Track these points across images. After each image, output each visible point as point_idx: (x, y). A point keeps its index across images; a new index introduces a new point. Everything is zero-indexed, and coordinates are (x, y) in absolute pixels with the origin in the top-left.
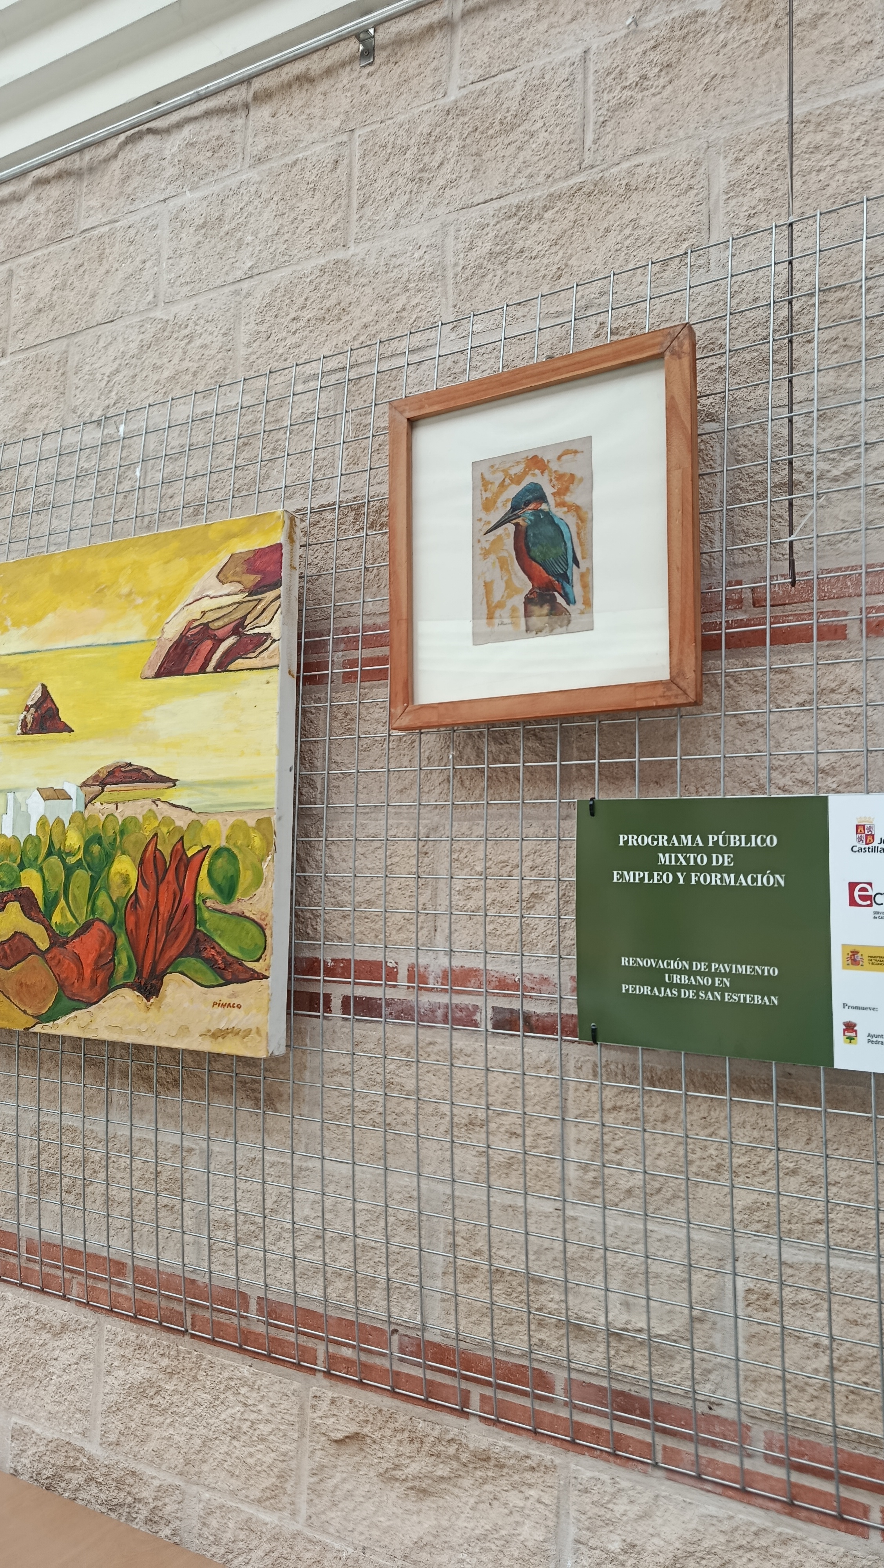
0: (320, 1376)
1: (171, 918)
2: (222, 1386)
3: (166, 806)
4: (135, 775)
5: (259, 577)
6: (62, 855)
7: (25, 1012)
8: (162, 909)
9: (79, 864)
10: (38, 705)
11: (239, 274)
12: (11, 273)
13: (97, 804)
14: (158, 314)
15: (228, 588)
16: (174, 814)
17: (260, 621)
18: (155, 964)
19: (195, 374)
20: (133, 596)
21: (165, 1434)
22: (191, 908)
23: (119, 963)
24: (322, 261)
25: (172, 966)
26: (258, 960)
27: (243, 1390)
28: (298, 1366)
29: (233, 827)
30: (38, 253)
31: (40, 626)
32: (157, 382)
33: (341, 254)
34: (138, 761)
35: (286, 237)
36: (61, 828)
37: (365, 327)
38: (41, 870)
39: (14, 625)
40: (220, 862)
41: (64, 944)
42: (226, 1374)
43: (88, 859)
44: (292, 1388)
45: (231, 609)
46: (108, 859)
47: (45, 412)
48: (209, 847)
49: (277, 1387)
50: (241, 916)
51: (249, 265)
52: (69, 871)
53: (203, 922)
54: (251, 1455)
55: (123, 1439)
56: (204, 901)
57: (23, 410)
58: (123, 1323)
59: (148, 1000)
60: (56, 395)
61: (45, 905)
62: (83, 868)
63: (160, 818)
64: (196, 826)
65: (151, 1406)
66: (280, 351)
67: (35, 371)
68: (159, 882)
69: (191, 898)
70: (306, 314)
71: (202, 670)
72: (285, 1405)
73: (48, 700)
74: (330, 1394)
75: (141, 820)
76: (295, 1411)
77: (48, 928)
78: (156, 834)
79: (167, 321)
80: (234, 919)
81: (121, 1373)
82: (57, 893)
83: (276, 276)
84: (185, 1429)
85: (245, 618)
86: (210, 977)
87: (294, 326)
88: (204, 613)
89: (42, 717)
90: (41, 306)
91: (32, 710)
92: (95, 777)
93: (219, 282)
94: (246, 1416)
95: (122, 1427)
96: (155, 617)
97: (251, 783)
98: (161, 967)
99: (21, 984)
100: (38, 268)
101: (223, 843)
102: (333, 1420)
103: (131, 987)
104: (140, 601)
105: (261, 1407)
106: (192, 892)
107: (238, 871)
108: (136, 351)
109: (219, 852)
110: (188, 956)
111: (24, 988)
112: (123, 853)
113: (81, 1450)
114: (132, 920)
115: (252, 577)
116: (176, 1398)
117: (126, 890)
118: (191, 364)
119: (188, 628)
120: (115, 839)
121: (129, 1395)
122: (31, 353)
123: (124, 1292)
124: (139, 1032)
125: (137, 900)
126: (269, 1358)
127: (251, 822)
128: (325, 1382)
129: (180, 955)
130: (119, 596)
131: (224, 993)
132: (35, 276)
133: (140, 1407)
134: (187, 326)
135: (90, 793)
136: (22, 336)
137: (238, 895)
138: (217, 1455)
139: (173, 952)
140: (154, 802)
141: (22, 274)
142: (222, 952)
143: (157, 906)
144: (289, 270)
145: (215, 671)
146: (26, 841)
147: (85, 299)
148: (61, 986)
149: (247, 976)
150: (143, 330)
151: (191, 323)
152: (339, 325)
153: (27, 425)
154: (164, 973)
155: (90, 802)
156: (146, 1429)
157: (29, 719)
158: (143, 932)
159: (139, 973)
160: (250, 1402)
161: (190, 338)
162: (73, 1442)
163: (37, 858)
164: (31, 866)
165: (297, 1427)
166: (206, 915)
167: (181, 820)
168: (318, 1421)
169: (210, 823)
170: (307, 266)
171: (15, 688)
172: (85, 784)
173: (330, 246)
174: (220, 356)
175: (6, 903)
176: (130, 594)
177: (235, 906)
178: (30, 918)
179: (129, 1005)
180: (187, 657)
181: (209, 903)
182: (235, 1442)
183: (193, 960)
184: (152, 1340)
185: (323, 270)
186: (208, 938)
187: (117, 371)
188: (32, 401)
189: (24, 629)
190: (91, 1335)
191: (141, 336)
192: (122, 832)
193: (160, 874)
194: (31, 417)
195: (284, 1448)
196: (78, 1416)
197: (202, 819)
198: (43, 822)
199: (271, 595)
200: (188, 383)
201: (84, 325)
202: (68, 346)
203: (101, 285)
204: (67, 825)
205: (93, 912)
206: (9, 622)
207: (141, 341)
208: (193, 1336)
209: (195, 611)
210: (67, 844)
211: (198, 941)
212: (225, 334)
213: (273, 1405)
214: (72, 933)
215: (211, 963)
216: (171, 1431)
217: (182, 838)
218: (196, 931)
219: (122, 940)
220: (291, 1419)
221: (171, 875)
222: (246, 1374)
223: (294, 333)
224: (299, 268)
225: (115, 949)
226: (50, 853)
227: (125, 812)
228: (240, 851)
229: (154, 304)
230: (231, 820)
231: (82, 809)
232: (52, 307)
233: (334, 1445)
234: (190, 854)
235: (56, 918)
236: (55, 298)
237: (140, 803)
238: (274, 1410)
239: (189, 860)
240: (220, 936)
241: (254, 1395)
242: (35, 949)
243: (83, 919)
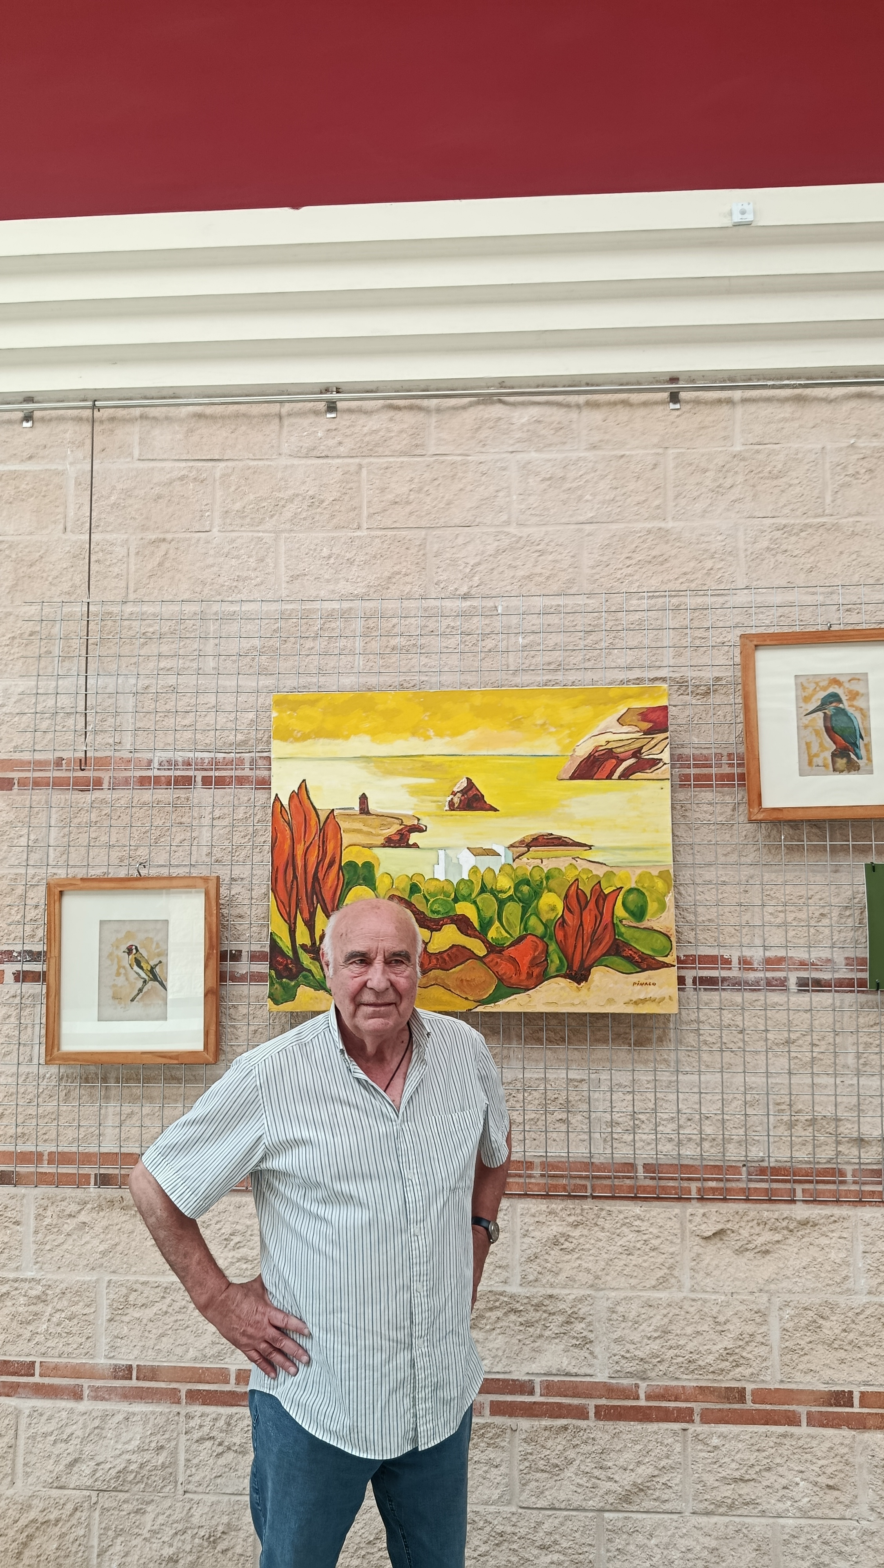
0: (693, 1202)
1: (594, 932)
2: (619, 1225)
3: (585, 862)
4: (556, 842)
5: (651, 725)
6: (493, 892)
7: (466, 999)
8: (585, 927)
9: (510, 898)
10: (464, 792)
11: (582, 519)
12: (360, 466)
13: (524, 859)
14: (512, 529)
15: (625, 729)
16: (592, 867)
17: (654, 751)
18: (583, 961)
19: (548, 578)
20: (547, 726)
21: (574, 1265)
22: (610, 927)
23: (552, 962)
24: (648, 525)
25: (597, 962)
26: (666, 956)
27: (636, 1223)
28: (679, 1199)
29: (640, 875)
30: (391, 459)
31: (460, 738)
32: (513, 577)
33: (663, 525)
34: (557, 833)
35: (619, 504)
36: (492, 874)
37: (685, 574)
38: (475, 903)
39: (436, 735)
40: (631, 897)
41: (500, 952)
42: (621, 1216)
43: (519, 895)
44: (674, 1213)
45: (630, 741)
46: (537, 894)
47: (408, 579)
48: (622, 888)
49: (662, 1216)
50: (651, 930)
51: (591, 515)
52: (501, 903)
53: (621, 934)
54: (645, 1261)
55: (540, 1276)
56: (621, 921)
57: (386, 574)
58: (534, 1201)
59: (579, 984)
60: (418, 569)
61: (481, 926)
62: (515, 901)
63: (580, 869)
64: (610, 875)
65: (561, 1249)
66: (619, 577)
67: (392, 547)
68: (582, 910)
69: (610, 919)
70: (637, 557)
71: (609, 777)
72: (670, 1223)
73: (474, 789)
74: (702, 1211)
75: (563, 870)
76: (678, 1226)
77: (485, 941)
78: (577, 879)
79: (521, 537)
80: (645, 933)
81: (537, 1234)
82: (491, 917)
83: (614, 527)
84: (591, 1258)
85: (642, 747)
86: (628, 967)
87: (628, 562)
88: (608, 742)
89: (469, 799)
90: (397, 500)
91: (459, 795)
92: (522, 842)
93: (563, 520)
94: (639, 1238)
95: (539, 1269)
96: (567, 741)
97: (653, 849)
98: (587, 964)
99: (462, 980)
100: (391, 470)
101: (633, 885)
102: (705, 1225)
103: (565, 976)
104: (553, 730)
105: (651, 1230)
106: (610, 915)
107: (646, 902)
108: (492, 552)
109: (631, 890)
110: (610, 955)
111: (465, 983)
112: (550, 891)
113: (501, 1294)
114: (560, 935)
115: (646, 724)
116: (582, 1240)
117: (554, 915)
118: (544, 571)
119: (596, 750)
120: (542, 882)
121: (545, 1245)
122: (390, 533)
123: (533, 1180)
124: (573, 1004)
125: (564, 921)
126: (658, 1199)
127: (655, 873)
128: (698, 1205)
129: (604, 955)
130: (536, 725)
131: (643, 976)
132: (389, 475)
133: (552, 1252)
134: (538, 545)
135: (517, 852)
136: (379, 518)
137: (647, 917)
138: (617, 1268)
139: (597, 953)
140: (574, 858)
141: (376, 471)
142: (637, 951)
143: (581, 924)
144: (622, 526)
145: (619, 778)
146: (459, 883)
147: (442, 505)
148: (500, 979)
149: (659, 966)
150: (498, 538)
151: (543, 543)
152: (661, 568)
153: (390, 585)
154: (591, 966)
155: (517, 858)
156: (559, 1265)
157: (456, 800)
158: (571, 941)
159: (570, 967)
160: (642, 1229)
161: (542, 553)
162: (494, 1289)
163: (471, 894)
164: (465, 899)
165: (679, 1235)
166: (623, 930)
167: (600, 871)
168: (695, 1228)
169: (621, 873)
170: (638, 526)
171: (441, 779)
172: (512, 846)
173: (655, 518)
174: (570, 570)
175: (442, 925)
176: (544, 724)
177: (646, 924)
178: (467, 935)
179: (562, 988)
180: (596, 769)
181: (624, 922)
182: (630, 1257)
183: (615, 958)
184: (560, 1207)
185: (649, 532)
186: (627, 945)
187: (479, 564)
188: (395, 569)
189: (447, 739)
191: (497, 543)
192: (548, 878)
193: (583, 903)
194: (394, 580)
195: (671, 1250)
196: (498, 1271)
197: (615, 870)
198: (474, 870)
199: (662, 736)
200: (542, 582)
201: (441, 522)
202: (426, 535)
203: (456, 497)
204: (497, 872)
205: (525, 929)
206: (431, 733)
207: (498, 546)
208: (594, 1197)
209: (602, 740)
210: (498, 885)
211: (618, 945)
212: (573, 557)
213: (661, 1227)
214: (508, 944)
215: (629, 959)
216: (579, 1262)
217: (599, 882)
218: (615, 939)
219: (553, 947)
220: (675, 1232)
221: (592, 905)
222: (638, 1212)
223: (628, 567)
224: (630, 525)
225: (547, 952)
226: (483, 890)
227: (547, 865)
228: (648, 890)
229: (508, 523)
230: (638, 872)
231: (511, 862)
232: (408, 503)
233: (704, 1241)
234: (606, 892)
235: (492, 934)
236: (412, 497)
237: (562, 859)
238: (662, 1230)
239: (606, 896)
240: (635, 942)
241: (646, 1223)
242: (473, 956)
243: (516, 935)
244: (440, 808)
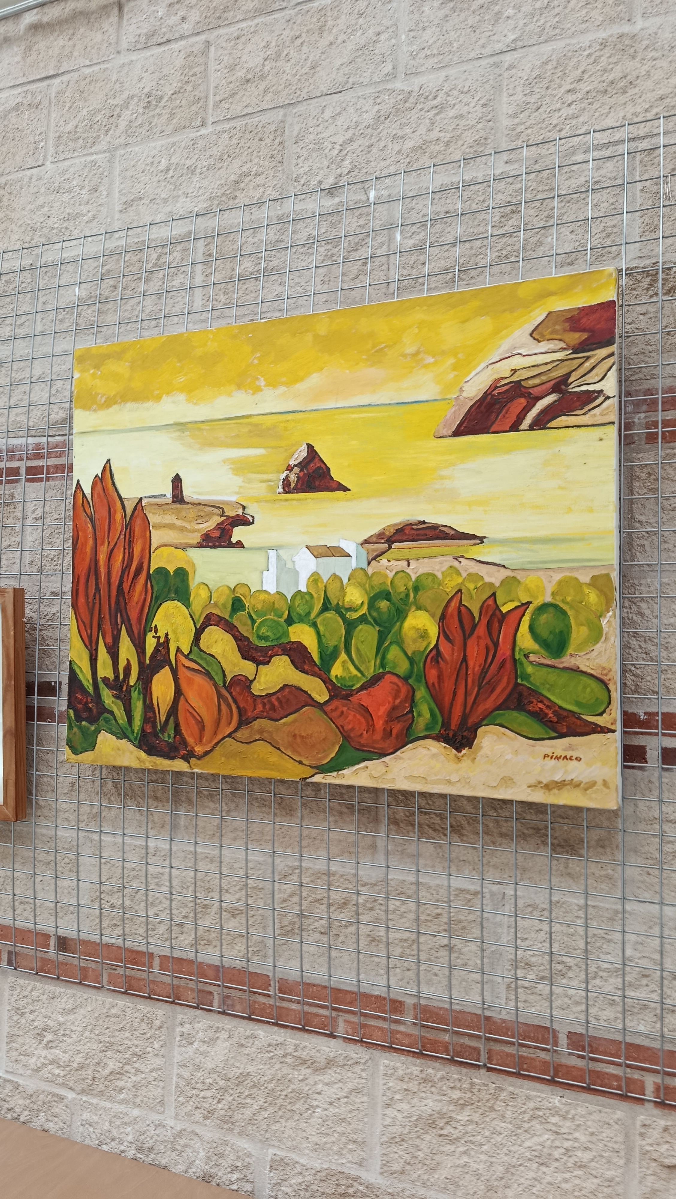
0: (648, 1105)
1: (484, 672)
2: (527, 1117)
3: (473, 563)
4: (430, 533)
5: (585, 336)
6: (339, 610)
7: (300, 762)
8: (471, 663)
9: (363, 619)
10: (302, 465)
11: (499, 47)
12: (208, 43)
13: (384, 561)
14: (398, 85)
15: (544, 346)
16: (482, 570)
17: (589, 378)
18: (465, 717)
19: (447, 144)
20: (420, 357)
21: (458, 1162)
22: (509, 663)
23: (419, 715)
24: (602, 34)
25: (486, 719)
26: (601, 714)
27: (554, 1120)
28: (624, 1097)
29: (560, 583)
30: (244, 25)
31: (301, 386)
32: (399, 152)
33: (626, 28)
34: (432, 519)
35: (557, 10)
36: (339, 584)
37: (661, 99)
38: (314, 625)
39: (269, 384)
40: (544, 618)
41: (347, 697)
42: (531, 1105)
43: (375, 614)
44: (616, 1117)
45: (549, 367)
46: (400, 614)
47: (260, 180)
48: (529, 603)
49: (596, 1117)
50: (577, 671)
51: (513, 37)
52: (350, 626)
53: (526, 677)
54: (566, 1181)
55: (408, 1167)
56: (526, 656)
57: (233, 178)
58: (403, 1058)
59: (459, 751)
60: (273, 164)
61: (321, 658)
62: (367, 622)
63: (464, 574)
64: (511, 582)
65: (441, 1135)
66: (555, 122)
67: (243, 141)
68: (465, 639)
69: (508, 653)
70: (584, 87)
71: (515, 427)
72: (607, 1133)
73: (317, 460)
74: (662, 1123)
75: (440, 576)
76: (620, 1138)
77: (327, 681)
78: (460, 591)
79: (410, 93)
80: (566, 676)
81: (405, 1106)
82: (336, 647)
83: (547, 48)
84: (483, 1157)
85: (569, 375)
86: (538, 729)
87: (570, 98)
88: (515, 371)
89: (309, 475)
90: (249, 76)
91: (297, 470)
92: (380, 536)
93: (473, 55)
94: (557, 1143)
95: (407, 1157)
96: (452, 376)
97: (582, 539)
98: (471, 721)
99: (295, 736)
100: (243, 39)
101: (549, 599)
102: (666, 1146)
103: (437, 738)
104: (430, 360)
105: (577, 1135)
106: (509, 647)
107: (569, 627)
108: (371, 122)
109: (544, 607)
110: (508, 708)
111: (299, 740)
112: (419, 608)
113: (357, 1179)
114: (433, 674)
115: (577, 335)
116: (470, 1128)
117: (424, 644)
118: (442, 135)
119: (494, 386)
120: (407, 595)
121: (416, 1126)
122: (239, 123)
123: (402, 1028)
124: (449, 782)
125: (439, 654)
126: (588, 1090)
127: (585, 578)
128: (656, 1111)
129: (499, 708)
130: (404, 356)
131: (560, 745)
132: (240, 47)
133: (427, 1137)
134: (435, 97)
135: (374, 550)
136: (227, 106)
137: (570, 650)
138: (522, 1180)
139: (489, 704)
140: (456, 558)
141: (224, 45)
142: (552, 705)
143: (465, 659)
144: (561, 44)
145: (531, 428)
146: (294, 597)
147: (306, 70)
148: (346, 738)
149: (587, 729)
150: (378, 101)
151: (441, 94)
152: (623, 99)
153: (238, 193)
154: (478, 725)
155: (374, 559)
156: (436, 1157)
157: (293, 478)
158: (448, 685)
159: (446, 724)
160: (563, 1130)
161: (441, 108)
162: (345, 1170)
163: (309, 614)
164: (301, 620)
165: (622, 1153)
166: (530, 669)
167: (494, 577)
168: (648, 1148)
169: (530, 580)
170: (585, 40)
171: (273, 448)
172: (366, 542)
173: (612, 20)
174: (480, 126)
175: (271, 657)
176: (417, 353)
177: (567, 661)
178: (303, 671)
179: (434, 756)
180: (493, 416)
181: (532, 657)
182: (544, 1169)
183: (515, 714)
184: (440, 1074)
185: (604, 44)
186: (534, 693)
187: (351, 140)
188: (244, 169)
189: (283, 389)
190: (363, 1070)
191: (377, 107)
192: (416, 589)
193: (467, 627)
194: (242, 185)
195: (609, 1174)
196: (351, 1146)
197: (519, 575)
198: (315, 578)
199: (603, 352)
200: (439, 152)
201: (304, 95)
202: (285, 115)
203: (323, 57)
204: (345, 581)
205: (383, 665)
206: (262, 383)
207: (378, 111)
208: (490, 1069)
209: (504, 369)
210: (347, 599)
211: (521, 695)
212: (484, 105)
213: (592, 1134)
214: (358, 686)
215: (539, 717)
216: (465, 1159)
217: (494, 594)
218: (517, 685)
219: (421, 693)
220: (616, 1146)
221: (481, 630)
222: (557, 1104)
223: (569, 105)
224: (574, 41)
225: (413, 701)
226: (325, 608)
227: (416, 569)
228: (572, 607)
229: (392, 76)
230: (557, 577)
231: (364, 565)
232: (263, 77)
233: (666, 1171)
234: (504, 609)
235: (336, 671)
236: (267, 68)
237: (438, 559)
238: (594, 1139)
239: (504, 616)
240: (549, 690)
241: (568, 1124)
242: (311, 702)
243: (370, 672)
244: (272, 489)
